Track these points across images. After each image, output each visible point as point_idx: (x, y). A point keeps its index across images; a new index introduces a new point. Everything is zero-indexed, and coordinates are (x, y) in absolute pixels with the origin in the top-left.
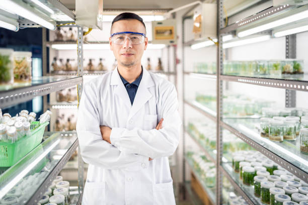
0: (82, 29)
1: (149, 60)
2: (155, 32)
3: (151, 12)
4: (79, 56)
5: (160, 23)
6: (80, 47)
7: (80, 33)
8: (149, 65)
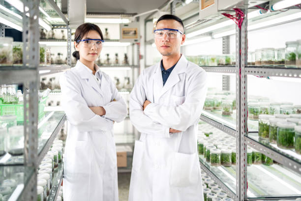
0: (71, 30)
1: (117, 55)
2: (122, 32)
3: (119, 16)
4: (68, 50)
5: (126, 25)
6: (69, 44)
7: (69, 34)
8: (117, 60)
